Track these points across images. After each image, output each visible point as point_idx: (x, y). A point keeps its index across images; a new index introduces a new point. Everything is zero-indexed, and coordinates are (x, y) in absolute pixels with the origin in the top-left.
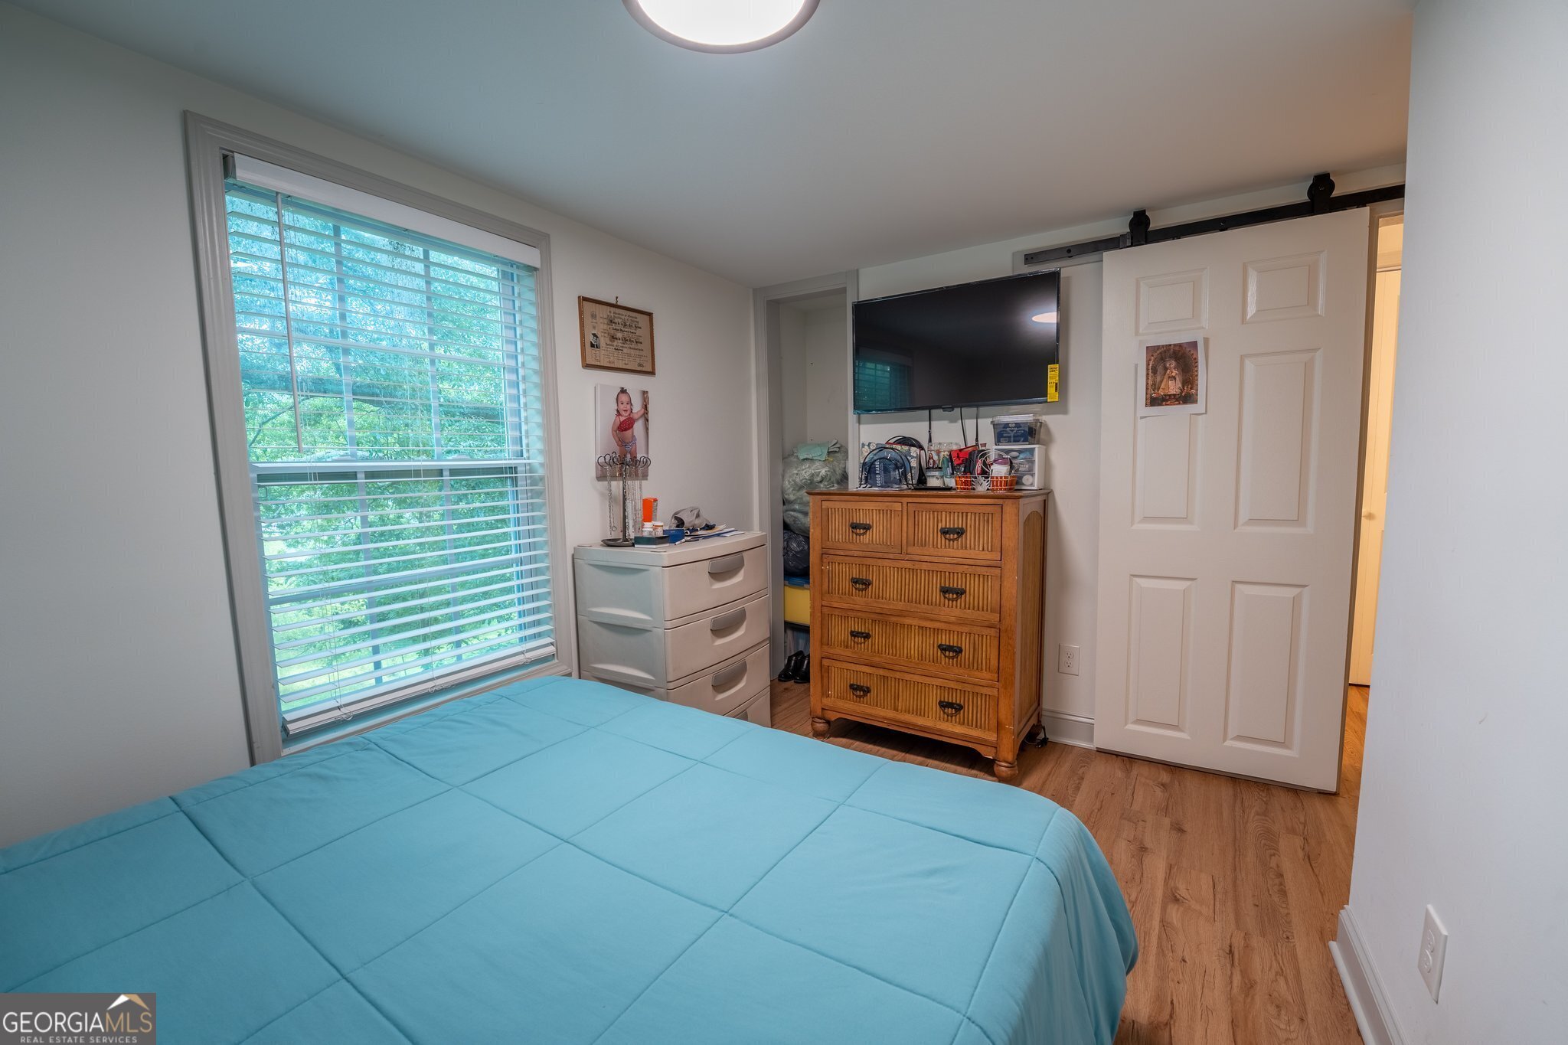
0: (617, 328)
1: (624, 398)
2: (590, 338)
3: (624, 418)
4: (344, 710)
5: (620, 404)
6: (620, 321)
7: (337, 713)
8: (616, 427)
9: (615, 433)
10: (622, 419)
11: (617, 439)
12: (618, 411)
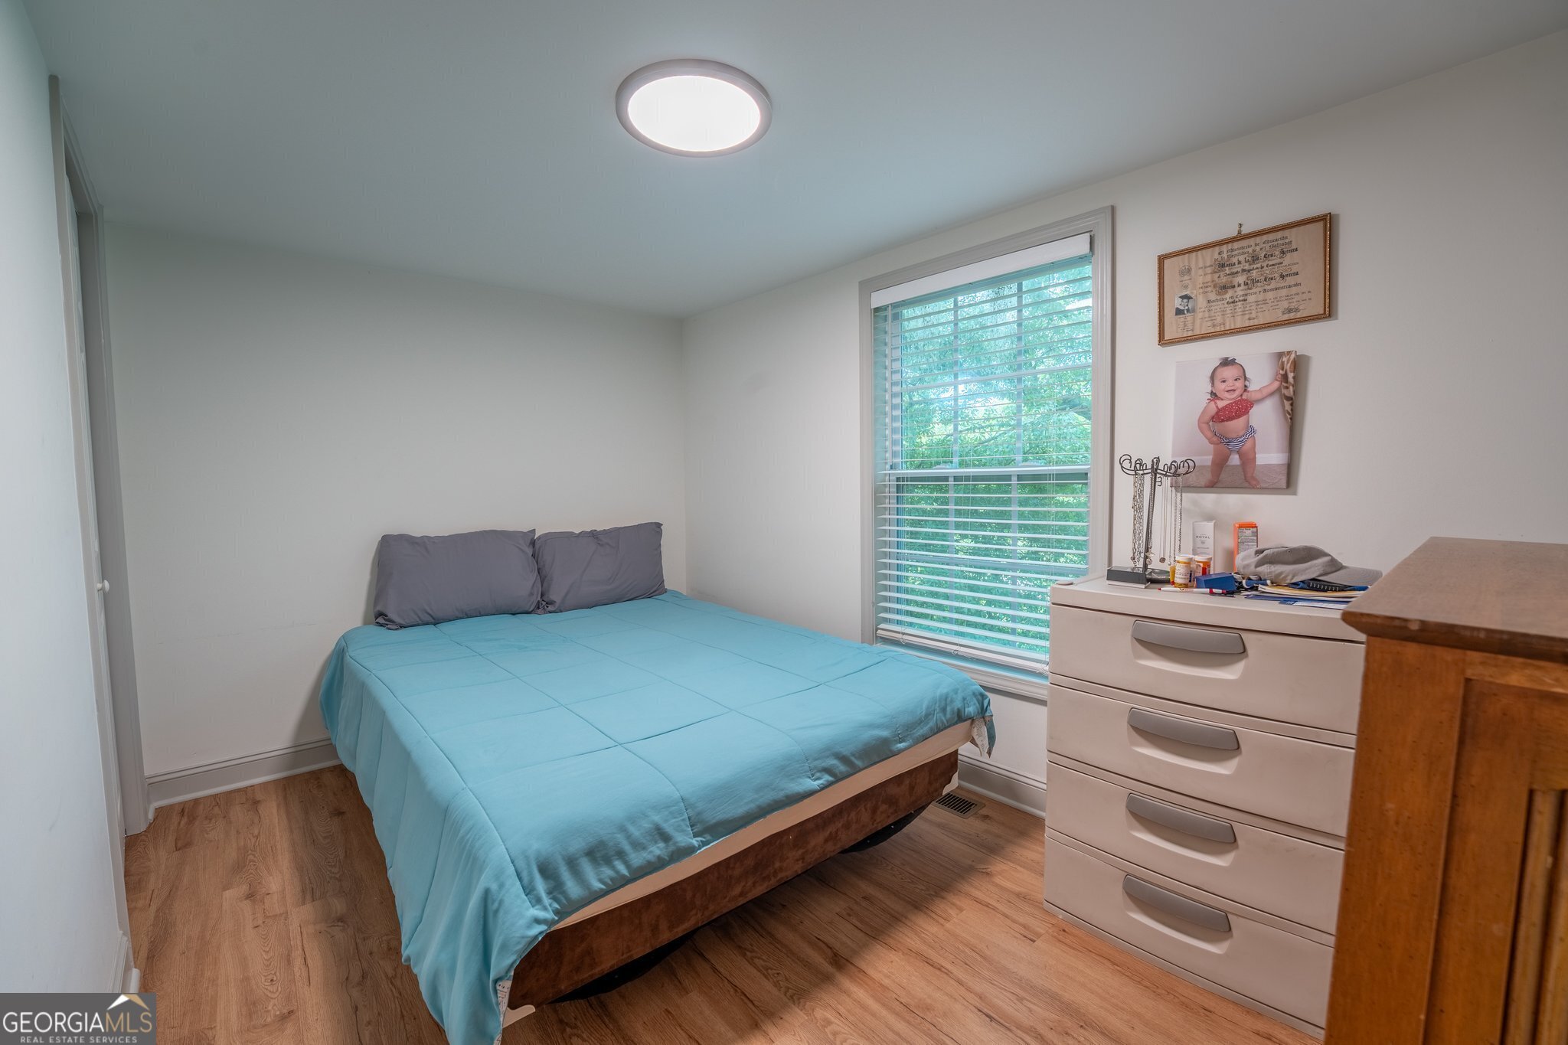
0: (1235, 270)
1: (1229, 373)
2: (1174, 302)
3: (1225, 403)
4: (905, 637)
5: (1217, 383)
6: (1241, 258)
7: (900, 636)
8: (1207, 417)
9: (1204, 426)
10: (1221, 404)
11: (1209, 434)
12: (1213, 394)
